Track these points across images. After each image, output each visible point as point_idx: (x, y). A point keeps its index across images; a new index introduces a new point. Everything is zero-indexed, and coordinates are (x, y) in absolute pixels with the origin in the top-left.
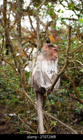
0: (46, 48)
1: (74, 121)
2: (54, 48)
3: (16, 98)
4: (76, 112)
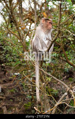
0: (43, 21)
1: (64, 78)
2: (49, 22)
3: (20, 61)
4: (65, 70)
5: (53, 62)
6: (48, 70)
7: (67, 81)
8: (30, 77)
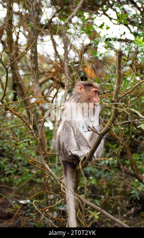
0: (81, 89)
1: (129, 212)
2: (94, 89)
3: (30, 173)
4: (133, 196)
5: (105, 176)
6: (94, 195)
7: (136, 218)
8: (52, 210)
